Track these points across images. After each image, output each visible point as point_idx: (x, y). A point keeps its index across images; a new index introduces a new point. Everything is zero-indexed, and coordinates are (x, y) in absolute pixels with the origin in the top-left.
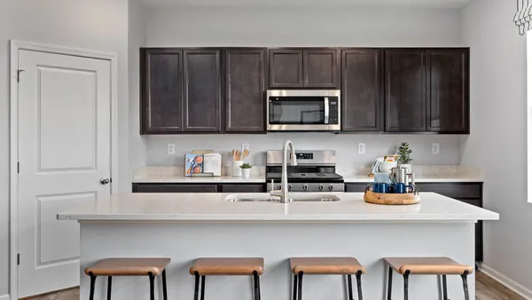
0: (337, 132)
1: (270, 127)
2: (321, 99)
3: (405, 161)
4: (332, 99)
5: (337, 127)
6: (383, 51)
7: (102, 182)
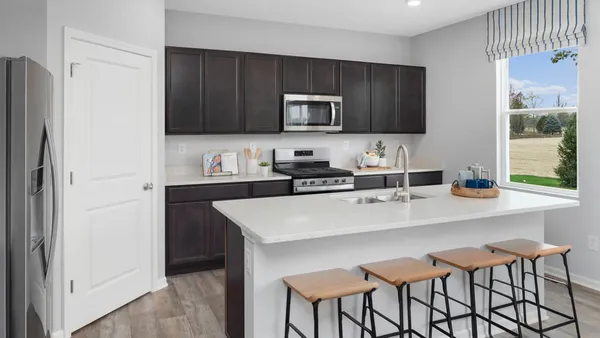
1: (286, 128)
2: (329, 103)
3: (382, 156)
4: (337, 104)
5: (340, 128)
6: (370, 65)
7: (145, 188)
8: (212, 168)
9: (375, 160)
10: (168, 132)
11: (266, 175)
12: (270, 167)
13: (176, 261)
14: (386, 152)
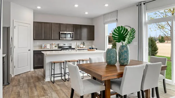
0: (71, 40)
1: (61, 39)
3: (84, 45)
4: (72, 34)
5: (73, 39)
6: (81, 25)
7: (29, 50)
8: (44, 47)
9: (82, 46)
10: (34, 39)
11: (56, 48)
12: (58, 47)
13: (35, 66)
14: (85, 44)
